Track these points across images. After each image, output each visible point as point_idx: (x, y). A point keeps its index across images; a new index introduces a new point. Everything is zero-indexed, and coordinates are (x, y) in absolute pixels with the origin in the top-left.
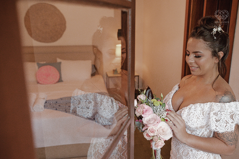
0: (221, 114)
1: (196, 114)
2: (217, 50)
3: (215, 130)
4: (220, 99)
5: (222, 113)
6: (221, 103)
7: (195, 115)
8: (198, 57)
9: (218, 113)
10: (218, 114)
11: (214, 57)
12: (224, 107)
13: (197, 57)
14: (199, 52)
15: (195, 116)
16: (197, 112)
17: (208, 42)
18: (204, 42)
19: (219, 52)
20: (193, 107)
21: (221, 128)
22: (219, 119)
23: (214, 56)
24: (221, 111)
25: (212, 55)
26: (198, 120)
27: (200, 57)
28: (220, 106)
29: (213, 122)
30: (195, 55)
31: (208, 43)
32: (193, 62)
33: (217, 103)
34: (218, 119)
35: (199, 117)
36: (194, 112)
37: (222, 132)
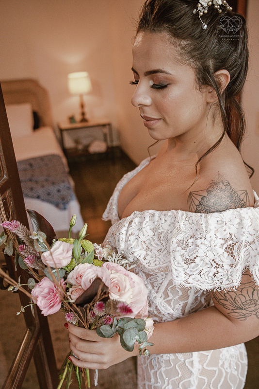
0: (197, 246)
1: (142, 238)
2: (211, 63)
3: (184, 284)
4: (197, 203)
5: (199, 242)
6: (199, 214)
7: (140, 240)
8: (160, 87)
9: (190, 241)
10: (190, 245)
11: (203, 87)
12: (204, 226)
13: (157, 88)
14: (162, 72)
15: (139, 243)
16: (146, 234)
17: (184, 39)
18: (173, 40)
19: (217, 69)
20: (137, 220)
21: (203, 279)
22: (192, 257)
23: (203, 83)
24: (198, 237)
25: (199, 79)
26: (148, 253)
27: (165, 86)
28: (195, 222)
29: (179, 265)
30: (151, 83)
31: (184, 43)
32: (148, 101)
33: (190, 214)
34: (189, 258)
35: (151, 247)
36: (137, 232)
37: (206, 288)
